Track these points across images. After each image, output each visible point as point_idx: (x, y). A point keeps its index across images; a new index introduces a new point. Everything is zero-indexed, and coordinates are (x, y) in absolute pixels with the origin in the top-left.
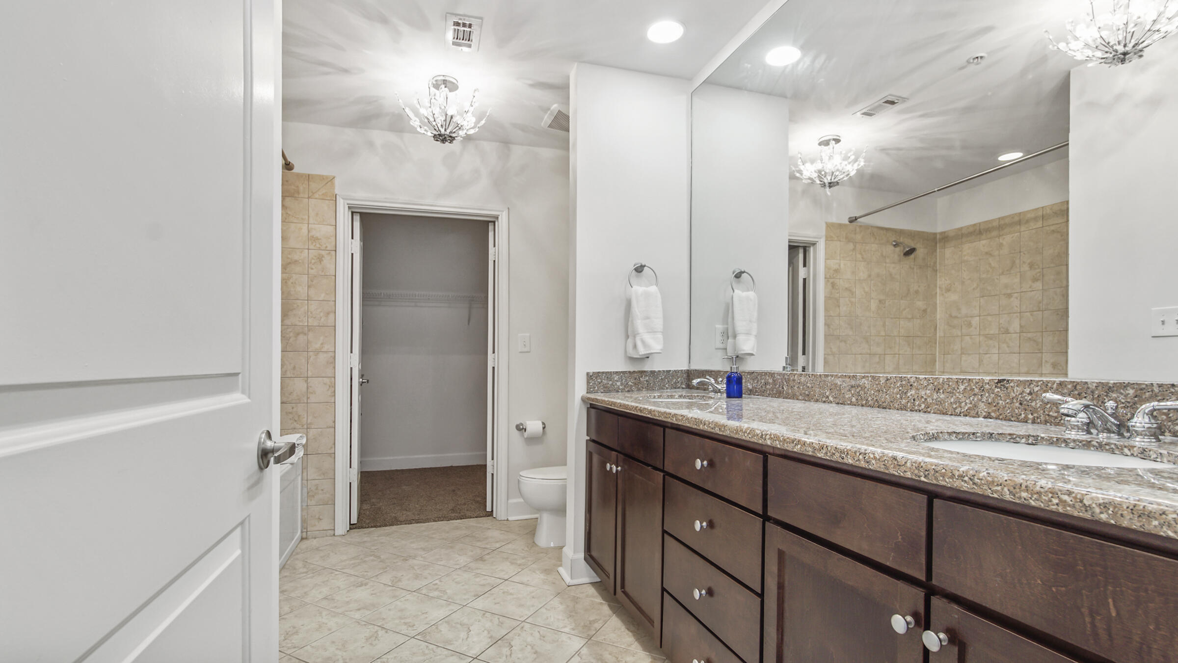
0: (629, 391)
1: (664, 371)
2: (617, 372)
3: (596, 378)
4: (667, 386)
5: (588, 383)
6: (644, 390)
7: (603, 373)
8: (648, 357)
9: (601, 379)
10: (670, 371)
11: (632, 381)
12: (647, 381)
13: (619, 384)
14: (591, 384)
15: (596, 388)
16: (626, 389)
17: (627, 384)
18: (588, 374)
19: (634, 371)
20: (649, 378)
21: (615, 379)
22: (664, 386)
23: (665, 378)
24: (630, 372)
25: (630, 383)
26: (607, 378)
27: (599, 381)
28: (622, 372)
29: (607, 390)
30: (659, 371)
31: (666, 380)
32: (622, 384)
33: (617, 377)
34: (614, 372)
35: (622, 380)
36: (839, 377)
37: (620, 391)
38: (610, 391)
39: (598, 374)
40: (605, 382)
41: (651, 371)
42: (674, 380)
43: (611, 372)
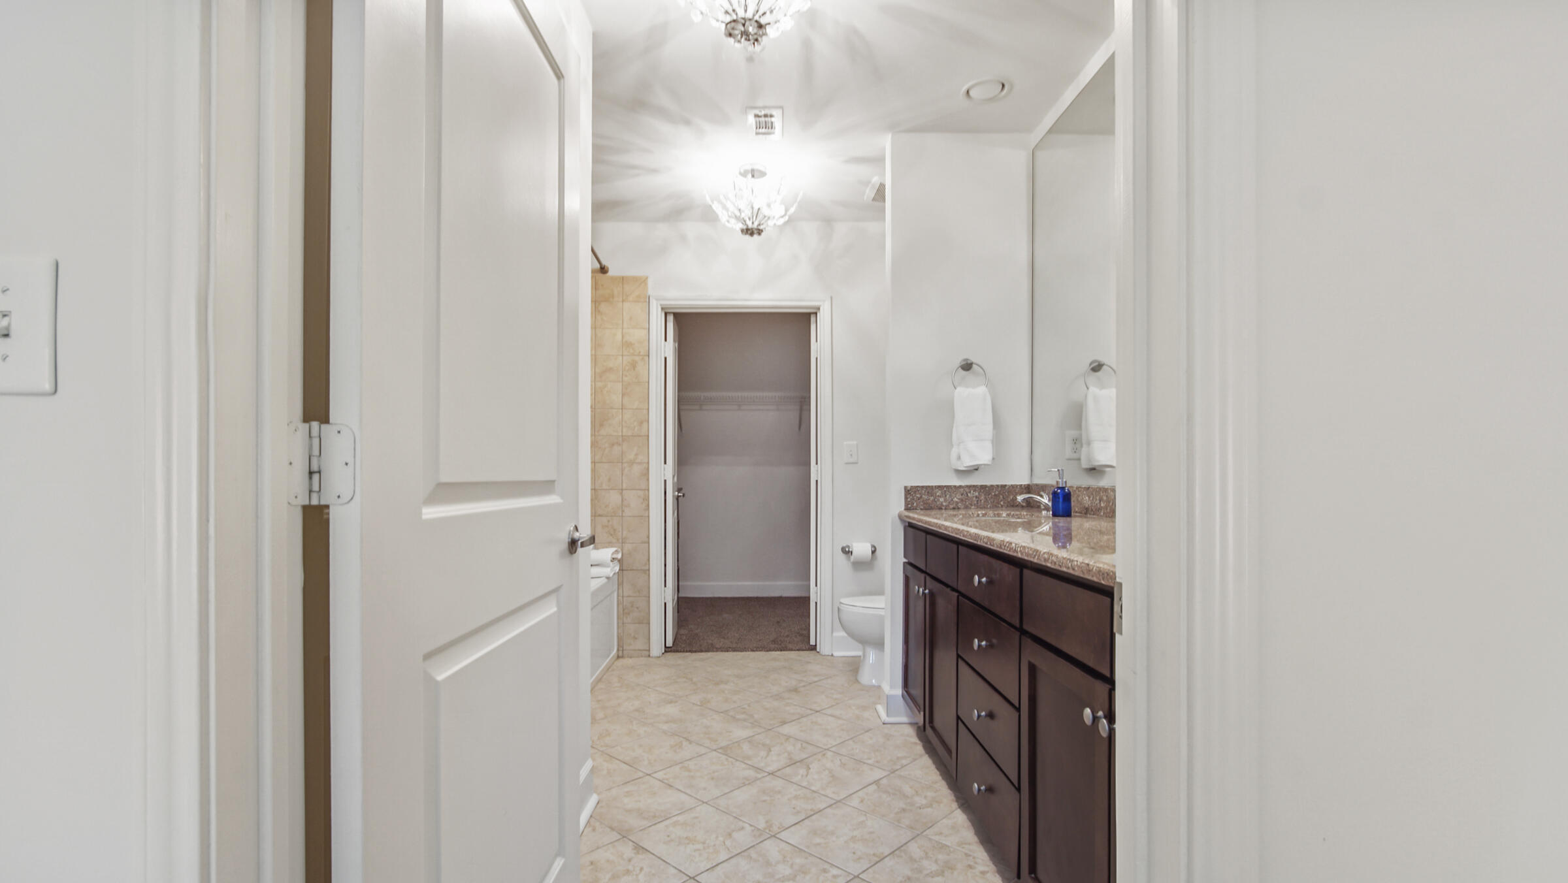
0: (954, 508)
1: (998, 486)
2: (939, 487)
3: (915, 492)
4: (1002, 503)
5: (906, 498)
6: (973, 507)
7: (923, 487)
8: (977, 469)
9: (920, 494)
10: (1006, 485)
11: (959, 497)
12: (976, 497)
13: (942, 500)
14: (909, 500)
15: (915, 504)
16: (951, 506)
17: (952, 500)
18: (905, 488)
19: (960, 486)
20: (979, 494)
21: (938, 494)
22: (998, 503)
23: (1000, 493)
24: (955, 486)
25: (955, 499)
26: (928, 492)
27: (918, 496)
28: (945, 486)
29: (928, 508)
30: (992, 486)
31: (1001, 496)
32: (945, 501)
33: (940, 492)
34: (935, 486)
35: (946, 496)
37: (944, 508)
38: (931, 508)
39: (916, 489)
40: (925, 497)
41: (981, 486)
42: (1011, 497)
43: (932, 486)
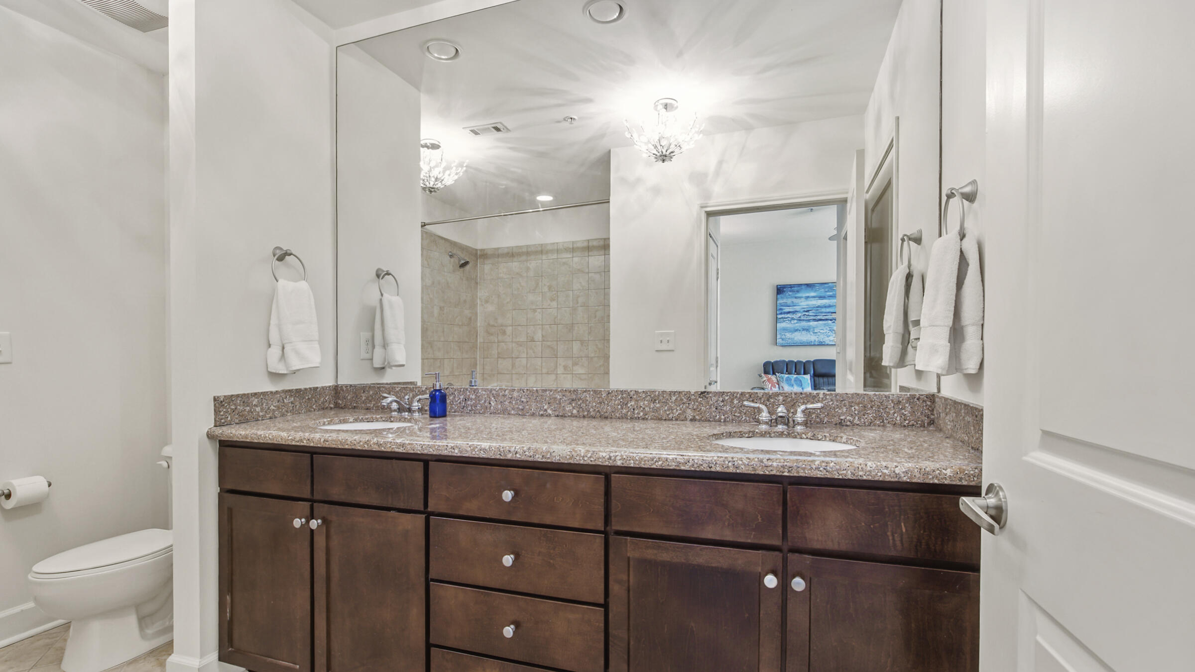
0: (271, 418)
1: (310, 388)
2: (256, 394)
3: (229, 403)
4: (314, 407)
5: (217, 412)
6: (289, 414)
7: (238, 396)
8: (295, 373)
9: (235, 404)
10: (317, 388)
11: (275, 405)
12: (292, 403)
13: (258, 409)
14: (222, 413)
15: (229, 418)
16: (268, 416)
17: (269, 408)
18: (215, 399)
19: (277, 391)
20: (294, 399)
21: (254, 403)
22: (311, 407)
23: (312, 397)
24: (271, 392)
25: (272, 407)
26: (244, 402)
27: (233, 407)
28: (262, 393)
29: (244, 420)
30: (306, 389)
31: (314, 400)
32: (262, 410)
33: (256, 400)
34: (252, 394)
35: (262, 404)
36: (559, 392)
37: (260, 419)
38: (247, 421)
39: (231, 398)
40: (240, 408)
41: (296, 390)
42: (322, 399)
43: (248, 394)
